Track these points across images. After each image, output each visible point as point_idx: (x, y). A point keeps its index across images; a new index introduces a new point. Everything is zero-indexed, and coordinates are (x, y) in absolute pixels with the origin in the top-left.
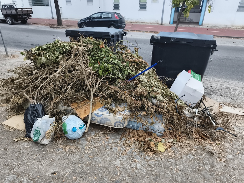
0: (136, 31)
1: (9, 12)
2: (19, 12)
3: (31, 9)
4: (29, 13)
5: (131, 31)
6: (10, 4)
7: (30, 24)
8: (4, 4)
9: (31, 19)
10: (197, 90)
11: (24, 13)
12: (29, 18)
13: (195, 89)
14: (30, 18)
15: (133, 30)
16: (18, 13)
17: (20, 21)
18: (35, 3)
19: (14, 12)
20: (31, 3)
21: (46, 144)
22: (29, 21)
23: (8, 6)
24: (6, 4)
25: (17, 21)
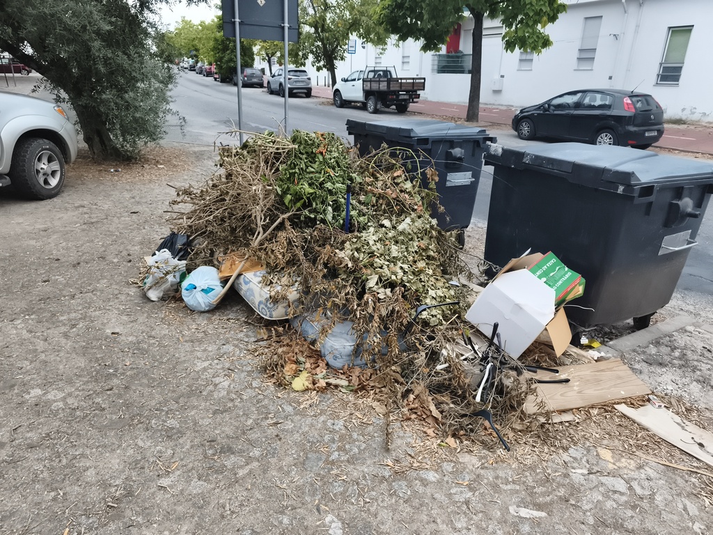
0: (702, 154)
1: (375, 86)
2: (393, 87)
3: (423, 81)
4: (415, 88)
5: (683, 153)
6: (385, 69)
7: (414, 113)
8: (373, 69)
9: (417, 102)
10: (525, 308)
11: (403, 88)
12: (413, 100)
13: (518, 301)
14: (415, 100)
15: (689, 152)
16: (392, 89)
17: (394, 107)
18: (444, 67)
19: (383, 86)
20: (436, 67)
21: (152, 299)
22: (412, 106)
23: (381, 73)
24: (376, 69)
25: (388, 107)
